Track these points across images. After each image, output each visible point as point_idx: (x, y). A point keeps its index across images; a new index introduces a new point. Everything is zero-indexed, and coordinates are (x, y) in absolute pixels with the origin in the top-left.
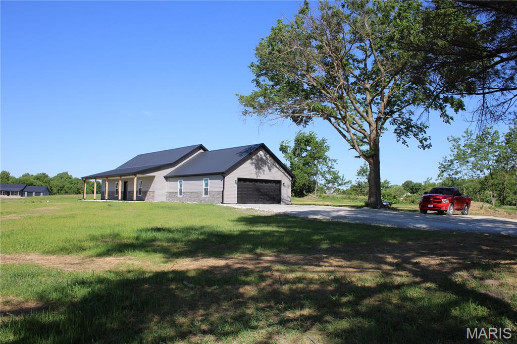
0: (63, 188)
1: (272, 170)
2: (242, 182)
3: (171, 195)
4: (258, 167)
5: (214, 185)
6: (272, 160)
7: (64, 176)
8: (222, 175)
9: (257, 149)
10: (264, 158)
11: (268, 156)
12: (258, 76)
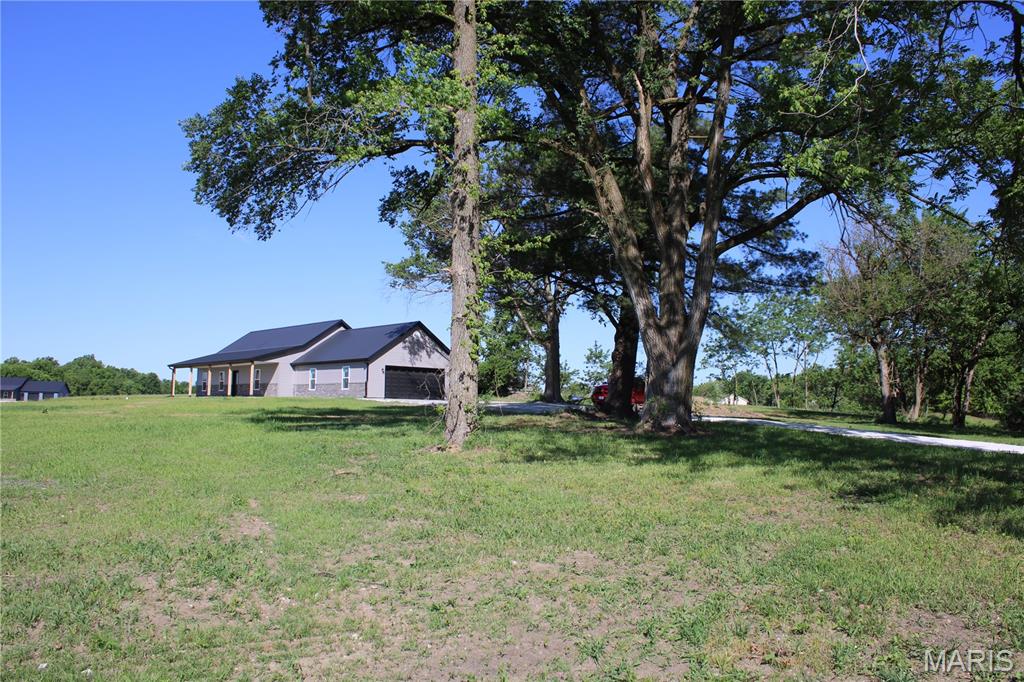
0: (87, 385)
1: (432, 356)
2: (391, 372)
3: (301, 388)
4: (413, 352)
5: (356, 374)
6: (433, 343)
7: (87, 363)
8: (365, 362)
9: (411, 329)
10: (421, 340)
11: (427, 338)
12: (411, 237)
